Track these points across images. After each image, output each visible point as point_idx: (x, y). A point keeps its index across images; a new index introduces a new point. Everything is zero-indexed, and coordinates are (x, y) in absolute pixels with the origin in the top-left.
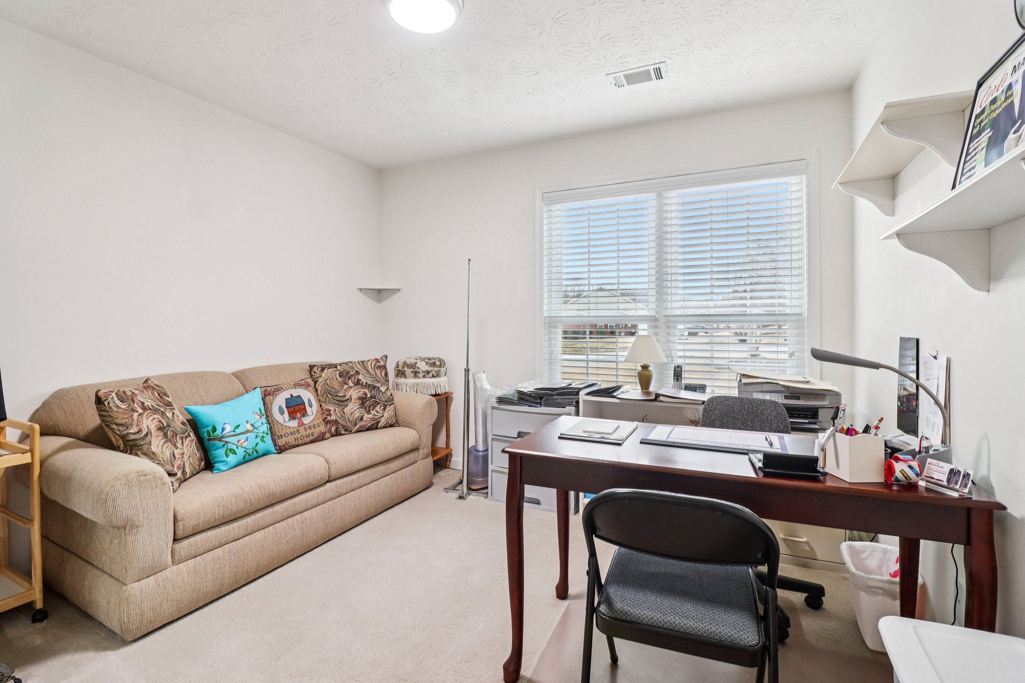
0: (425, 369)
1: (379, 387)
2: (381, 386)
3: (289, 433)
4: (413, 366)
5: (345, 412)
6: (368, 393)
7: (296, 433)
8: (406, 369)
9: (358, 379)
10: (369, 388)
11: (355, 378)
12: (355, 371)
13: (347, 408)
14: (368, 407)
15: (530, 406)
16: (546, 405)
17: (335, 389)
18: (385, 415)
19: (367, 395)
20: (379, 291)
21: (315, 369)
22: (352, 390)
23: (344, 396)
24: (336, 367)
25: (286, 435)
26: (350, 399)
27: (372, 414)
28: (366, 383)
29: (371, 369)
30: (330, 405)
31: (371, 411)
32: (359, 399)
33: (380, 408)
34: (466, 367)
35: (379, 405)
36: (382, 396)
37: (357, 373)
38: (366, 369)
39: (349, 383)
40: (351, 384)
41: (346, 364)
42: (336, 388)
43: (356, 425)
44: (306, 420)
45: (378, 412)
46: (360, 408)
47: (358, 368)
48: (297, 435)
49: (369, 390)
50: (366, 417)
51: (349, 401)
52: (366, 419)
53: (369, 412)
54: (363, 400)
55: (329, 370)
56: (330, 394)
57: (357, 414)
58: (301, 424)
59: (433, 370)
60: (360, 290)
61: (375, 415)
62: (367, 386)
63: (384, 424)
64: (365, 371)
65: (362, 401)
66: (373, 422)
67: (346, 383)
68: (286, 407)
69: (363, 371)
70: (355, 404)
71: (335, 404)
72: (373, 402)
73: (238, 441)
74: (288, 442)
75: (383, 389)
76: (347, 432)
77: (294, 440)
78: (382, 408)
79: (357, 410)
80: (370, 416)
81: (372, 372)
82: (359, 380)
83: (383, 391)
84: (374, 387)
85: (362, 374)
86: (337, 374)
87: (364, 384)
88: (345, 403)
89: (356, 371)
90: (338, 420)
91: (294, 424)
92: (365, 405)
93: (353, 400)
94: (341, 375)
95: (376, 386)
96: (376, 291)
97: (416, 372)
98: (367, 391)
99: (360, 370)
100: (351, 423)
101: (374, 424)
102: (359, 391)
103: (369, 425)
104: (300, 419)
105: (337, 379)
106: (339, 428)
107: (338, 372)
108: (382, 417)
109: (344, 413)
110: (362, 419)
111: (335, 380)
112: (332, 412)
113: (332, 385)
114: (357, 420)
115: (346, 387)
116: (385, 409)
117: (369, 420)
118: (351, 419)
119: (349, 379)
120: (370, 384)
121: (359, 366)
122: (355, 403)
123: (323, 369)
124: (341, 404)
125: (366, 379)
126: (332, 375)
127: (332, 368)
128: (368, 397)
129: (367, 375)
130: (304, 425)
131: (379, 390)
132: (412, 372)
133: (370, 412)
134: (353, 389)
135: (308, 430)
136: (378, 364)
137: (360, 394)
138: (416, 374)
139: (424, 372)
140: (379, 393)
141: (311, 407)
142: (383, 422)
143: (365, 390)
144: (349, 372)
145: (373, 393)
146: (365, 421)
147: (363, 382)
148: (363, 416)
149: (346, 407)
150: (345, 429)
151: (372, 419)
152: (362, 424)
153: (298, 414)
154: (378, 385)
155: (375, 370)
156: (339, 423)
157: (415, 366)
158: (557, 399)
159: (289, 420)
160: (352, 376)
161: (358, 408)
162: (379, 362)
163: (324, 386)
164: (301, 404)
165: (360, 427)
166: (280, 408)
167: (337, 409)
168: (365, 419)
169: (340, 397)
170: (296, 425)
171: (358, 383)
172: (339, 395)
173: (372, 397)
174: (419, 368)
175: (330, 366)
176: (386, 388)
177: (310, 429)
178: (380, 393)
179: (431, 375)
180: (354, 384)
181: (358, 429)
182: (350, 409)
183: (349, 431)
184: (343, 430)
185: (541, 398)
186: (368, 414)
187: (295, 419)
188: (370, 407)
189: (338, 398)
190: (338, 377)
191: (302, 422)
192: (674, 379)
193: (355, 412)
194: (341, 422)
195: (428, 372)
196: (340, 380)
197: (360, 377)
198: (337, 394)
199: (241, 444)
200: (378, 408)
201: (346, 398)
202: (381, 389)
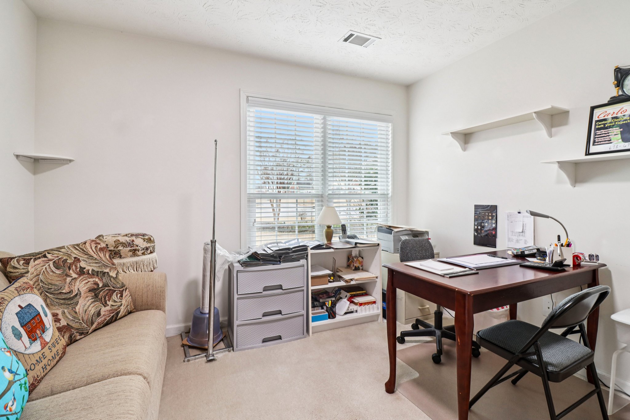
0: (144, 247)
1: (108, 273)
2: (110, 270)
3: (35, 362)
4: (131, 244)
5: (77, 311)
6: (99, 282)
7: (42, 359)
8: (120, 248)
9: (80, 267)
10: (98, 276)
11: (76, 266)
12: (73, 259)
13: (78, 306)
14: (103, 299)
15: (273, 264)
16: (285, 261)
17: (55, 285)
18: (123, 303)
19: (98, 285)
20: (36, 160)
21: (14, 263)
22: (78, 283)
23: (71, 292)
24: (45, 256)
25: (33, 367)
26: (78, 294)
27: (110, 305)
28: (93, 270)
29: (93, 253)
30: (54, 308)
31: (108, 302)
32: (90, 291)
33: (117, 296)
34: (212, 239)
35: (115, 294)
36: (115, 282)
37: (77, 260)
38: (88, 254)
39: (71, 274)
40: (74, 276)
41: (59, 249)
42: (57, 283)
43: (92, 323)
44: (48, 336)
45: (115, 301)
46: (94, 301)
47: (76, 254)
48: (45, 362)
49: (99, 279)
50: (104, 310)
51: (78, 297)
52: (104, 313)
53: (105, 305)
54: (95, 291)
55: (37, 262)
56: (51, 293)
57: (92, 310)
58: (44, 344)
59: (151, 246)
60: (17, 156)
61: (113, 306)
62: (95, 274)
63: (124, 314)
64: (86, 256)
65: (95, 293)
66: (112, 315)
67: (67, 275)
68: (22, 326)
69: (82, 257)
70: (87, 299)
71: (62, 304)
72: (107, 292)
73: (6, 408)
74: (36, 376)
75: (113, 274)
76: (83, 336)
77: (42, 370)
78: (119, 295)
79: (92, 305)
80: (108, 308)
81: (95, 256)
82: (82, 269)
83: (114, 276)
84: (104, 273)
85: (83, 260)
86: (52, 266)
87: (90, 272)
88: (75, 300)
89: (75, 258)
90: (70, 324)
91: (36, 347)
92: (100, 297)
93: (82, 294)
94: (57, 265)
95: (105, 273)
96: (33, 160)
97: (135, 250)
98: (97, 280)
99: (79, 256)
100: (86, 323)
101: (113, 316)
102: (86, 281)
103: (108, 319)
104: (41, 337)
105: (53, 272)
106: (73, 334)
107: (51, 263)
108: (121, 305)
109: (76, 313)
110: (99, 314)
111: (51, 273)
112: (60, 316)
113: (50, 281)
114: (94, 318)
115: (69, 279)
116: (122, 296)
117: (106, 313)
118: (85, 318)
119: (69, 269)
120: (98, 272)
121: (75, 252)
122: (87, 297)
123: (27, 262)
124: (69, 303)
125: (91, 266)
126: (44, 267)
127: (39, 258)
128: (100, 286)
129: (91, 261)
130: (47, 343)
131: (109, 276)
132: (130, 251)
133: (106, 303)
134: (79, 280)
135: (53, 349)
136: (99, 246)
137: (89, 285)
138: (134, 252)
139: (144, 249)
140: (110, 280)
141: (46, 316)
142: (123, 310)
143: (94, 279)
144: (67, 260)
145: (104, 280)
146: (104, 315)
147: (88, 270)
148: (100, 311)
149: (77, 304)
150: (80, 333)
151: (111, 311)
152: (100, 320)
153: (38, 332)
154: (107, 270)
155: (98, 254)
156: (72, 327)
157: (133, 244)
158: (293, 256)
159: (31, 344)
160: (71, 264)
161: (92, 302)
162: (99, 244)
163: (37, 284)
164: (37, 316)
165: (98, 324)
166: (14, 329)
167: (66, 311)
168: (102, 313)
169: (65, 293)
170: (39, 348)
171: (82, 272)
172: (64, 291)
173: (105, 285)
174: (137, 246)
175: (36, 256)
176: (116, 272)
177: (55, 346)
178: (112, 279)
179: (149, 251)
180: (77, 274)
181: (96, 327)
182: (82, 307)
183: (84, 333)
184: (78, 334)
185: (280, 257)
186: (105, 306)
187: (36, 339)
188: (105, 298)
189: (64, 296)
190: (54, 269)
191: (45, 341)
192: (342, 233)
193: (90, 309)
194: (74, 325)
195: (147, 249)
196: (58, 272)
197: (83, 264)
198: (60, 291)
199: (11, 410)
200: (114, 297)
201: (74, 294)
202: (111, 274)
